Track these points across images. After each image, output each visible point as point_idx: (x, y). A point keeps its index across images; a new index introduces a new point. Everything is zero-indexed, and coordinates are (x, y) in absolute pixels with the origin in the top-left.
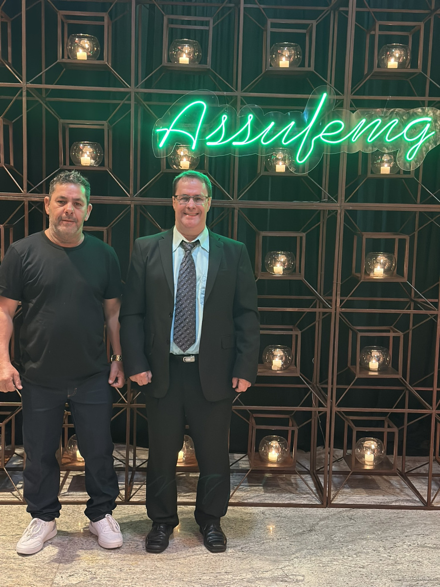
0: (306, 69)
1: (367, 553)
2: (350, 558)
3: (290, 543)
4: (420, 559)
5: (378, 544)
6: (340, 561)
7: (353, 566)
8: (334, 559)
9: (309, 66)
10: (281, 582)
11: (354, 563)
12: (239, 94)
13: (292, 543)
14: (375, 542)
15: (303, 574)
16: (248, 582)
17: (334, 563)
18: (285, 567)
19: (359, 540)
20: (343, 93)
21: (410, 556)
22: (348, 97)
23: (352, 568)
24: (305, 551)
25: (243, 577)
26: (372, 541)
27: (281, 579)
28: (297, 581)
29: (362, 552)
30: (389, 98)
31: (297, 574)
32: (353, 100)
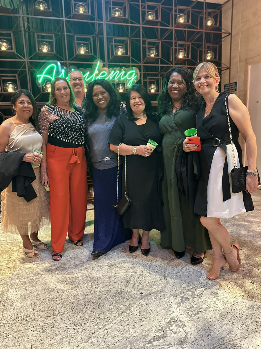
0: (90, 54)
9: (91, 53)
12: (68, 62)
20: (105, 62)
22: (107, 63)
30: (120, 64)
32: (109, 65)
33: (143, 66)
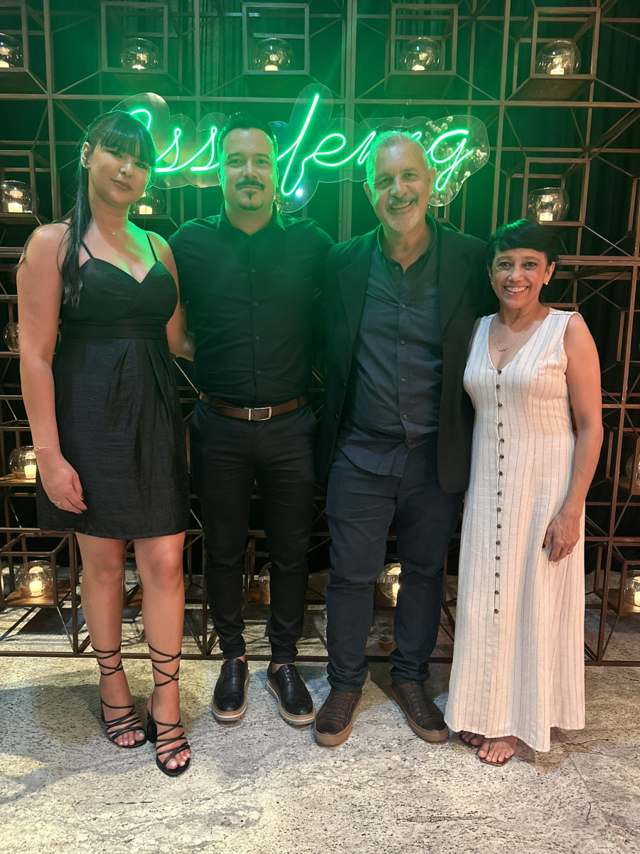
1: (372, 754)
2: (345, 766)
3: (266, 733)
4: (449, 767)
5: (391, 733)
6: (328, 773)
7: (345, 783)
8: (320, 768)
9: (302, 67)
10: (220, 828)
11: (347, 777)
13: (269, 733)
14: (388, 728)
15: (263, 804)
16: (169, 827)
17: (319, 777)
18: (239, 788)
19: (366, 725)
21: (434, 759)
22: (349, 100)
23: (343, 790)
24: (283, 750)
25: (165, 815)
26: (384, 726)
27: (223, 817)
28: (249, 823)
29: (365, 752)
30: (409, 102)
31: (253, 805)
32: (358, 106)
33: (509, 109)
